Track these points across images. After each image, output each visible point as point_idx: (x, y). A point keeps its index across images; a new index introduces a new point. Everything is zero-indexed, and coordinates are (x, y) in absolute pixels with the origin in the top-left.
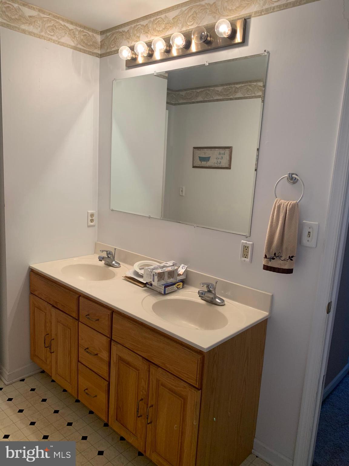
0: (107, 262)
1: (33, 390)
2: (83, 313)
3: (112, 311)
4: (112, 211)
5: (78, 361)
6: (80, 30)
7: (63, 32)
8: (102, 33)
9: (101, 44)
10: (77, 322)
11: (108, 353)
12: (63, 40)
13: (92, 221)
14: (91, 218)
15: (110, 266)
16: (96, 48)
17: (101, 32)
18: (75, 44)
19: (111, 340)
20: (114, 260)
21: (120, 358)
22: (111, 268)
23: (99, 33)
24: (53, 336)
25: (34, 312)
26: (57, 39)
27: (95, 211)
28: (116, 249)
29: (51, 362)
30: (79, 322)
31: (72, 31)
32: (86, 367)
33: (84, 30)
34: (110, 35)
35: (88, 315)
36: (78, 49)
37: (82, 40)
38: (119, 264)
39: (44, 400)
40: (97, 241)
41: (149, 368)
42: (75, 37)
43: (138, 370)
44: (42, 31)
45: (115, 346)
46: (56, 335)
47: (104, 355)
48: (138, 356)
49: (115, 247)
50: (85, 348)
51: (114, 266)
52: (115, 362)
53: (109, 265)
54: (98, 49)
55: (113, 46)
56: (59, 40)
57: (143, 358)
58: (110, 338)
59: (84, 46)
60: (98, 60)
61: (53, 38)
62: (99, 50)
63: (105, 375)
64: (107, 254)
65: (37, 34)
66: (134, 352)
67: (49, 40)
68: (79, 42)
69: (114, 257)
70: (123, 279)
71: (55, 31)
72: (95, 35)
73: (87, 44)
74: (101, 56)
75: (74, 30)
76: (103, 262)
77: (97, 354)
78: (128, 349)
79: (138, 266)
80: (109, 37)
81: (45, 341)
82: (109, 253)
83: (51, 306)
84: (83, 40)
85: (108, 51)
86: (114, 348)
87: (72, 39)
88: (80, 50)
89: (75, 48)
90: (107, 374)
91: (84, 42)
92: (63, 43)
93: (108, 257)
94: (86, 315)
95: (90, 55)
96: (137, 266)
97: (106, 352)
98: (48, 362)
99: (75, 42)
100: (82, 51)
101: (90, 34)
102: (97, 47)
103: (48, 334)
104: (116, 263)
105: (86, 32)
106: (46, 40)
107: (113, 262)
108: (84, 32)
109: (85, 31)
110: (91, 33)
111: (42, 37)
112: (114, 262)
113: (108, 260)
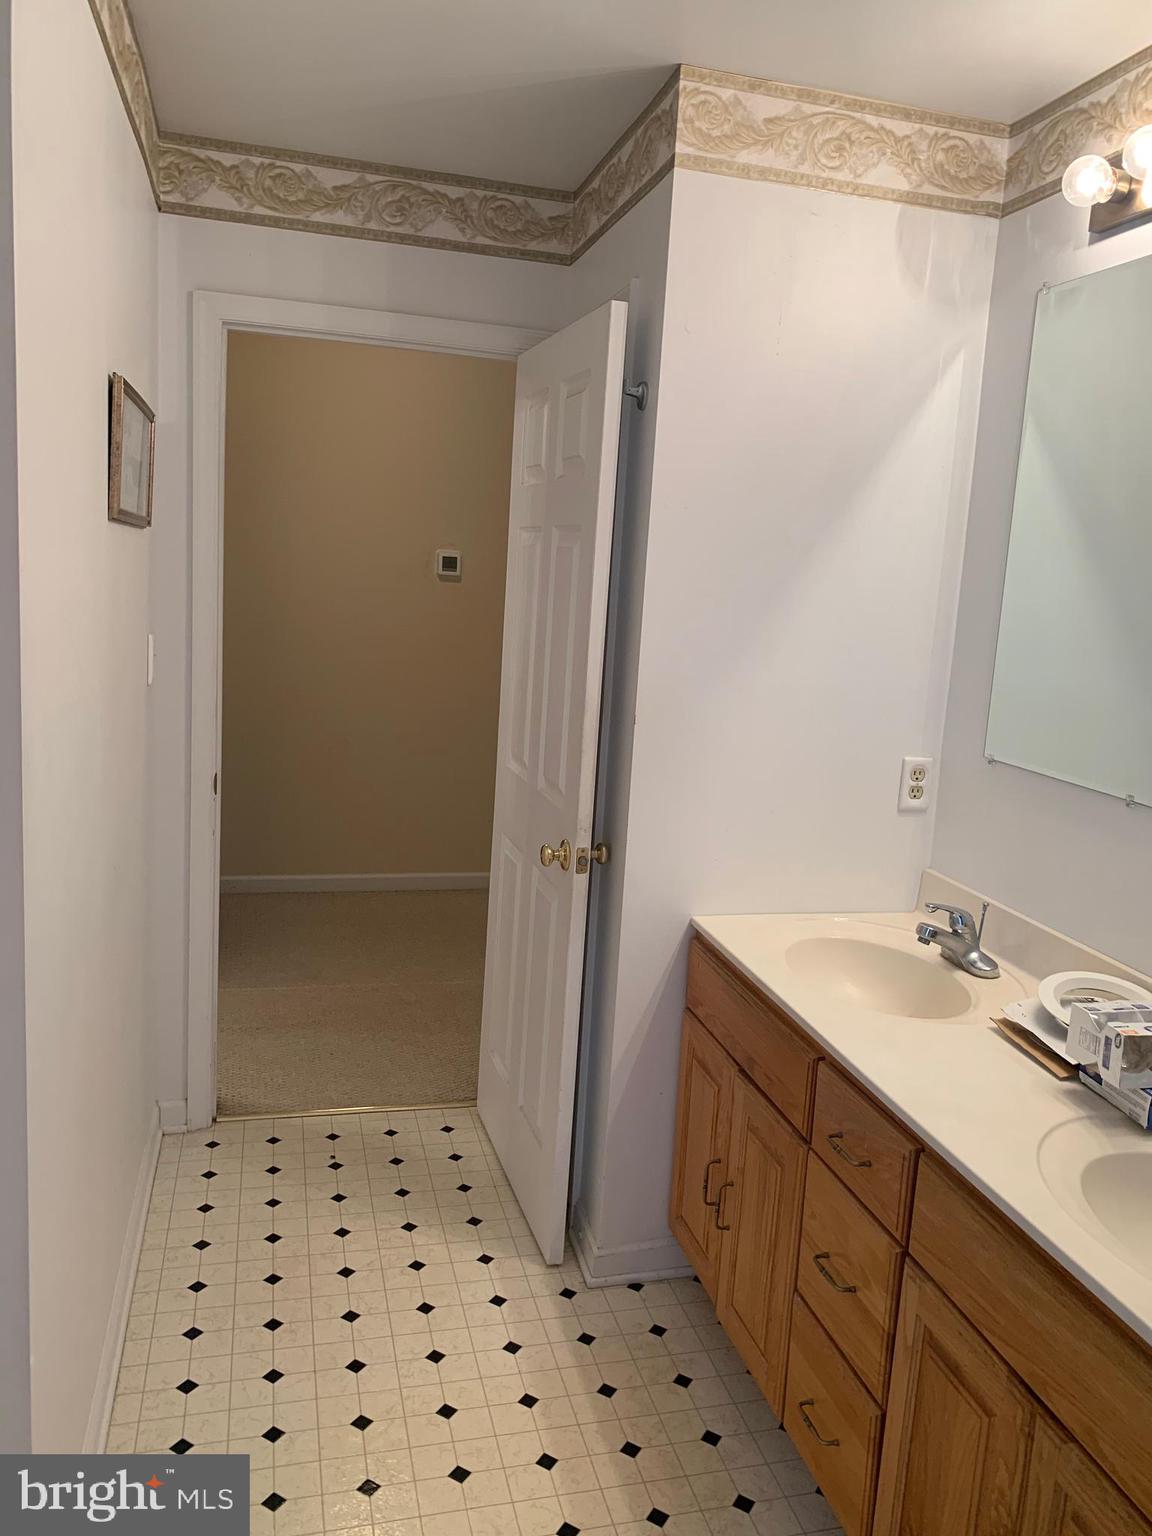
0: (950, 950)
1: (658, 1331)
2: (825, 1123)
3: (920, 1146)
4: (990, 762)
5: (796, 1290)
6: (936, 134)
7: (875, 150)
8: (1016, 129)
9: (1009, 167)
10: (806, 1147)
11: (889, 1297)
12: (871, 178)
13: (916, 792)
14: (914, 784)
15: (960, 966)
16: (991, 186)
17: (1012, 126)
18: (914, 184)
19: (905, 1254)
20: (976, 948)
21: (931, 1337)
22: (960, 975)
23: (1004, 130)
24: (733, 1174)
25: (688, 1075)
26: (850, 178)
27: (931, 759)
28: (988, 908)
29: (718, 1257)
30: (811, 1152)
31: (906, 143)
32: (818, 1321)
33: (948, 130)
34: (1045, 130)
35: (840, 1136)
36: (920, 201)
37: (939, 168)
38: (995, 966)
39: (683, 1381)
40: (930, 868)
41: (1032, 1424)
42: (913, 160)
43: (989, 1413)
44: (802, 159)
45: (915, 1281)
46: (742, 1171)
47: (877, 1301)
48: (995, 1358)
49: (990, 900)
50: (818, 1253)
51: (973, 970)
52: (910, 1343)
53: (955, 962)
54: (995, 188)
55: (1051, 169)
56: (858, 181)
57: (1013, 1372)
58: (901, 1246)
59: (943, 188)
60: (992, 225)
61: (840, 176)
62: (998, 191)
63: (876, 1382)
64: (953, 922)
65: (786, 173)
66: (981, 1334)
67: (825, 184)
68: (928, 175)
69: (977, 939)
70: (993, 1029)
71: (845, 154)
72: (988, 140)
73: (954, 179)
74: (1004, 211)
75: (914, 139)
76: (934, 949)
77: (852, 1290)
78: (961, 1312)
79: (1056, 989)
80: (1040, 137)
81: (706, 1181)
82: (958, 918)
83: (737, 1067)
84: (942, 166)
85: (1033, 186)
86: (911, 1290)
87: (902, 171)
88: (929, 202)
89: (911, 199)
90: (881, 1378)
91: (945, 173)
92: (873, 187)
93: (955, 931)
94: (832, 1133)
95: (966, 212)
96: (1052, 991)
97: (885, 1294)
98: (712, 1255)
99: (914, 177)
100: (934, 203)
101: (971, 142)
102: (994, 182)
103: (719, 1161)
104: (981, 960)
105: (955, 137)
106: (812, 186)
107: (972, 952)
108: (950, 138)
109: (953, 133)
110: (973, 138)
111: (802, 177)
112: (974, 956)
113: (952, 943)
